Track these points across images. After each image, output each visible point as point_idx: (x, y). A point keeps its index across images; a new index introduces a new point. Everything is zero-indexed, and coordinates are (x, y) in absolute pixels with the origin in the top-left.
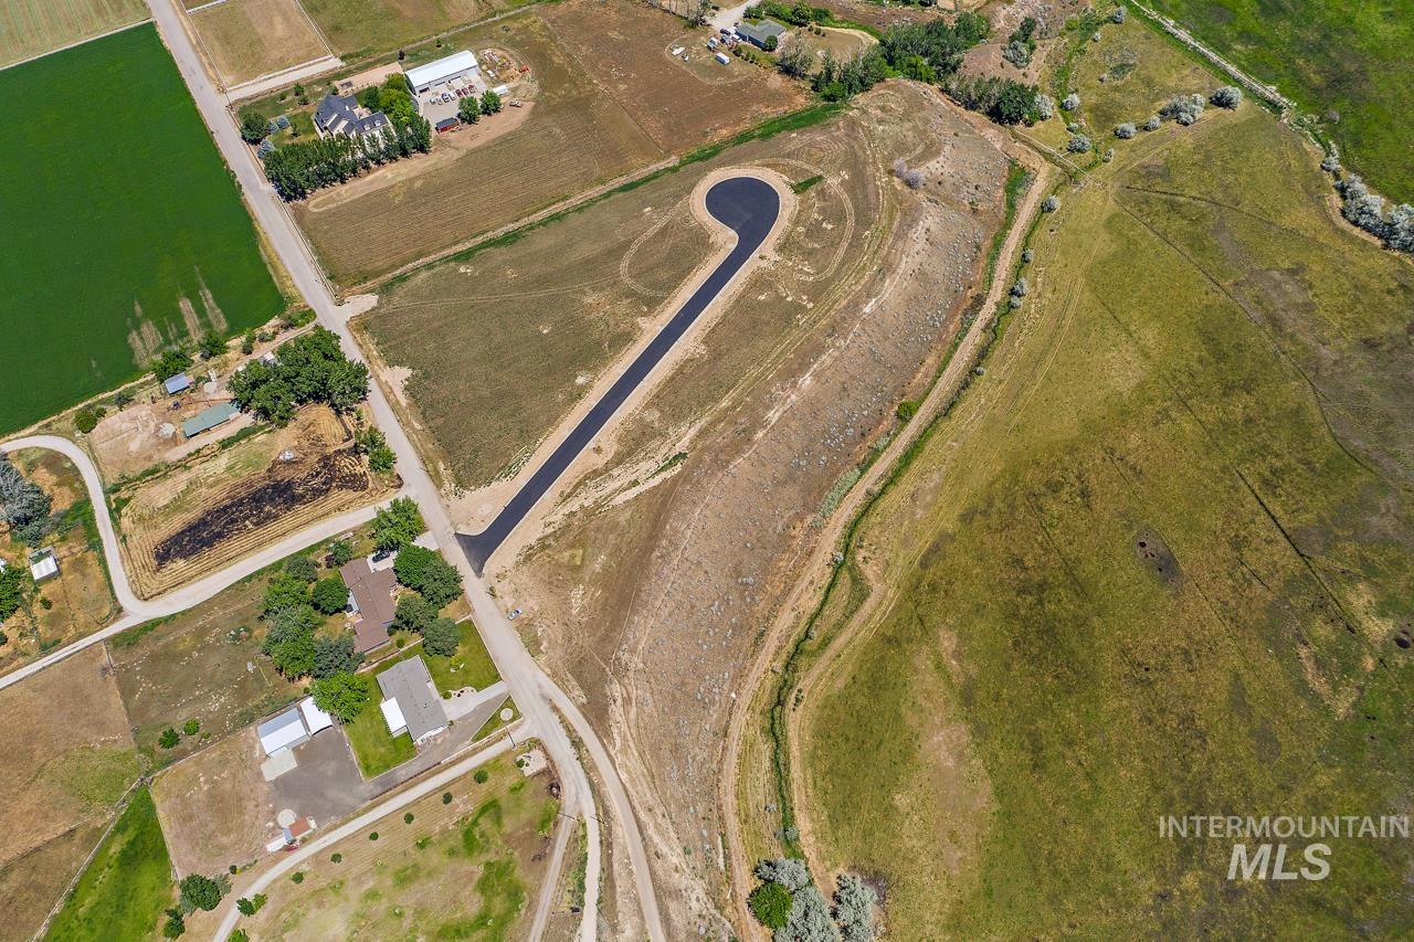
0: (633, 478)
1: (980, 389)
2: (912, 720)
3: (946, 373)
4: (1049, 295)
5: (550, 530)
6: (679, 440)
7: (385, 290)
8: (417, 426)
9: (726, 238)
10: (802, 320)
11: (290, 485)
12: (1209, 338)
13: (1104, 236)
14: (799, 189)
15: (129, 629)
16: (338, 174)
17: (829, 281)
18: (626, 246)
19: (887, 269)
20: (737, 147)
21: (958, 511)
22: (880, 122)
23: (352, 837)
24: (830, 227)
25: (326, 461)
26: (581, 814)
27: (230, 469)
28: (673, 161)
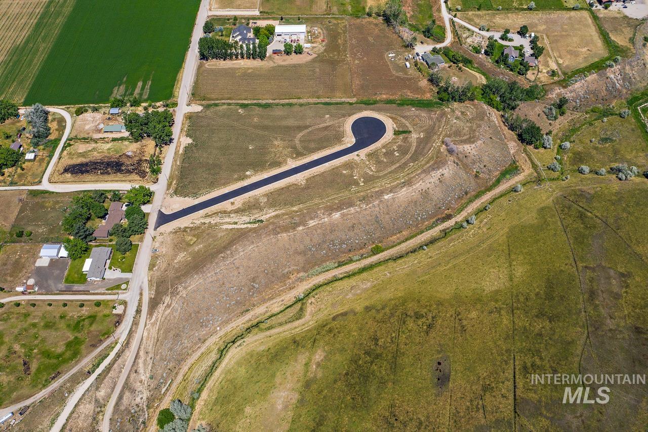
0: (236, 221)
1: (419, 256)
2: (278, 380)
3: (408, 242)
4: (485, 229)
5: (192, 225)
6: (266, 214)
7: (207, 107)
8: (178, 163)
9: (350, 140)
10: (354, 188)
11: (122, 164)
12: (550, 286)
13: (534, 215)
14: (397, 133)
15: (38, 190)
16: (225, 57)
17: (378, 177)
18: (306, 127)
19: (408, 183)
20: (385, 105)
21: (367, 304)
22: (457, 118)
23: (44, 301)
24: (397, 154)
25: (140, 161)
26: (118, 339)
27: (109, 149)
28: (354, 100)
